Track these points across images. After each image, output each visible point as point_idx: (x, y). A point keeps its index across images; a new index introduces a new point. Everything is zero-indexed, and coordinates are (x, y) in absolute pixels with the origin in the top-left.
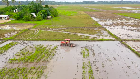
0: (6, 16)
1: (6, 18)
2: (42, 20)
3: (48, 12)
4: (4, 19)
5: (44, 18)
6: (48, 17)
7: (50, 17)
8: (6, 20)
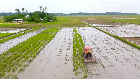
0: (22, 19)
1: (22, 21)
2: (47, 22)
3: (51, 17)
4: (20, 22)
5: (48, 21)
6: (51, 21)
7: (52, 21)
8: (21, 22)
